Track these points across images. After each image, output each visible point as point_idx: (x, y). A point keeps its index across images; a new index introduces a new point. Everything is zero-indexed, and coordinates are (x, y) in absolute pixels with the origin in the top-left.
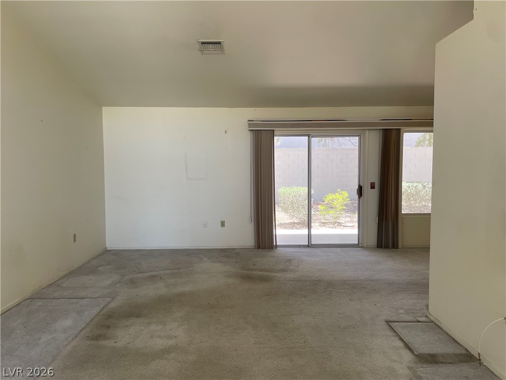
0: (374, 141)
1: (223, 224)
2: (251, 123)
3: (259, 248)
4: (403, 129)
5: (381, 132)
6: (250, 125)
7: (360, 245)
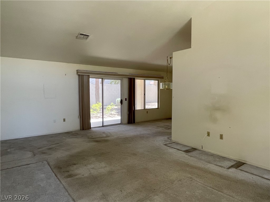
0: (126, 82)
1: (64, 120)
2: (78, 72)
3: (83, 130)
4: (136, 78)
5: (128, 78)
6: (77, 73)
7: (122, 123)
